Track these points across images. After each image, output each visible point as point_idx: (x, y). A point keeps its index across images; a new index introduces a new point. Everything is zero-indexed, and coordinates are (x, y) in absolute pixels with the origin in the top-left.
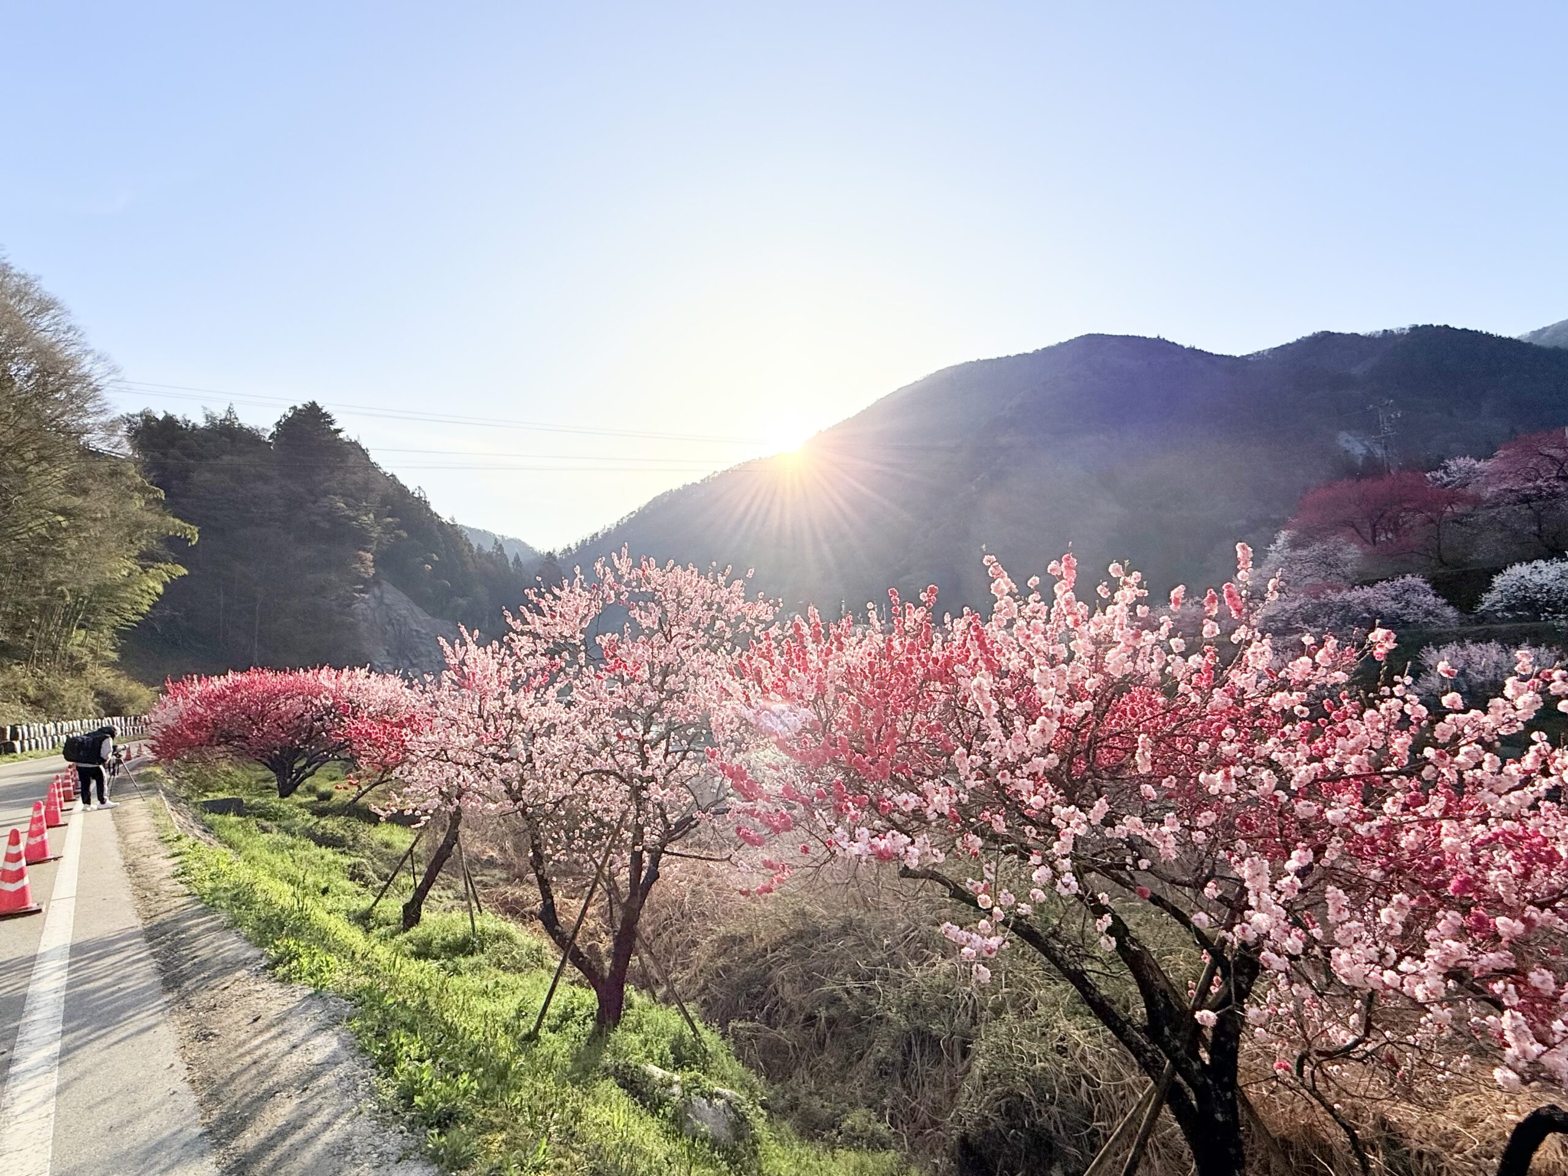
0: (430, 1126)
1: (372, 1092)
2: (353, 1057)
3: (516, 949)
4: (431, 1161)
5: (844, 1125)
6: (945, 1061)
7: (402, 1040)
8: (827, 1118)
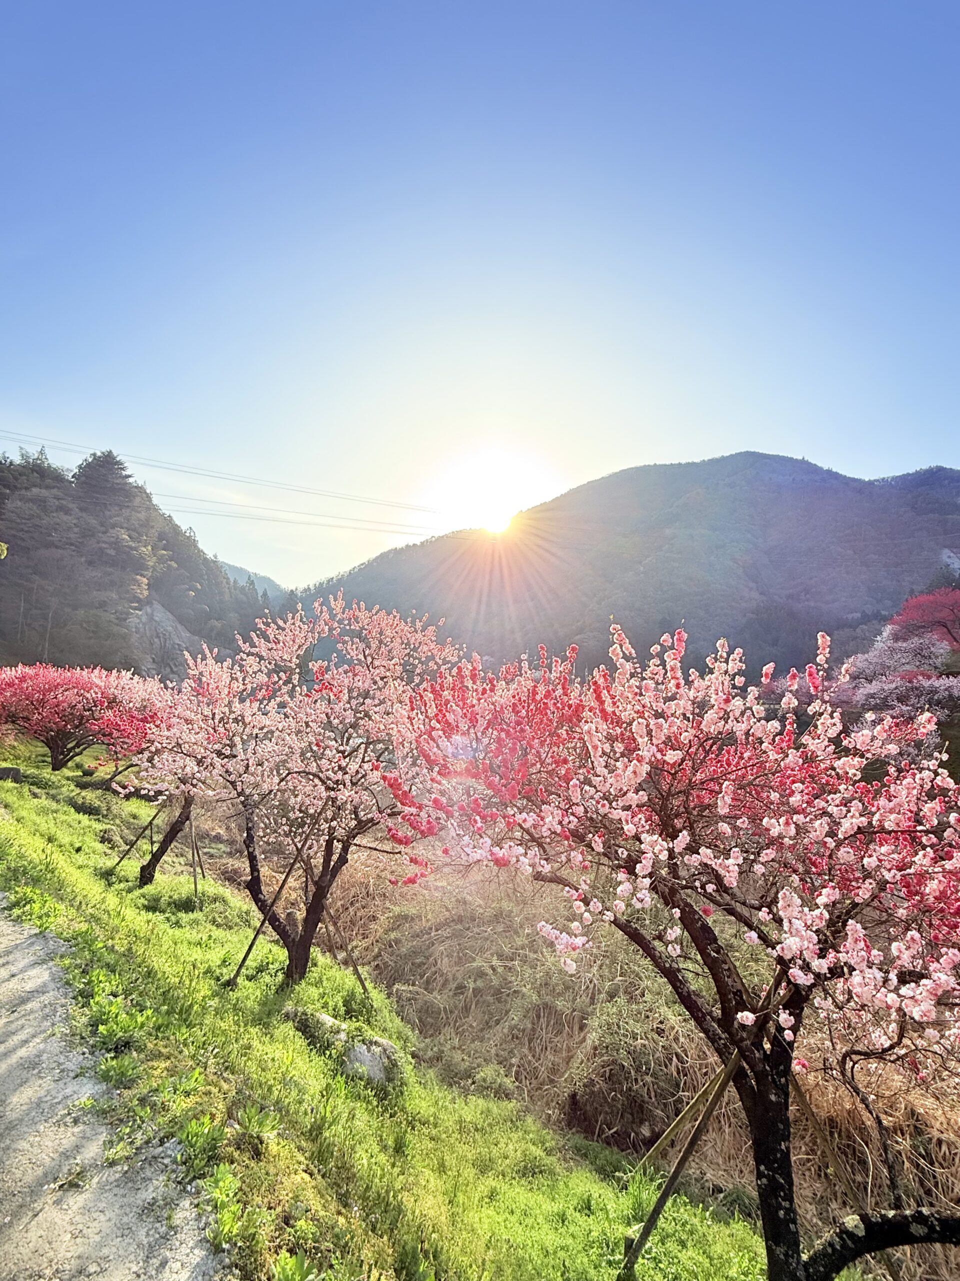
0: (109, 1051)
1: (67, 1018)
2: (59, 989)
3: (229, 910)
4: (101, 1080)
5: (478, 1076)
6: (566, 1031)
7: (101, 978)
8: (465, 1069)
